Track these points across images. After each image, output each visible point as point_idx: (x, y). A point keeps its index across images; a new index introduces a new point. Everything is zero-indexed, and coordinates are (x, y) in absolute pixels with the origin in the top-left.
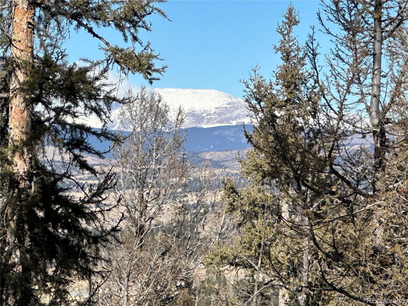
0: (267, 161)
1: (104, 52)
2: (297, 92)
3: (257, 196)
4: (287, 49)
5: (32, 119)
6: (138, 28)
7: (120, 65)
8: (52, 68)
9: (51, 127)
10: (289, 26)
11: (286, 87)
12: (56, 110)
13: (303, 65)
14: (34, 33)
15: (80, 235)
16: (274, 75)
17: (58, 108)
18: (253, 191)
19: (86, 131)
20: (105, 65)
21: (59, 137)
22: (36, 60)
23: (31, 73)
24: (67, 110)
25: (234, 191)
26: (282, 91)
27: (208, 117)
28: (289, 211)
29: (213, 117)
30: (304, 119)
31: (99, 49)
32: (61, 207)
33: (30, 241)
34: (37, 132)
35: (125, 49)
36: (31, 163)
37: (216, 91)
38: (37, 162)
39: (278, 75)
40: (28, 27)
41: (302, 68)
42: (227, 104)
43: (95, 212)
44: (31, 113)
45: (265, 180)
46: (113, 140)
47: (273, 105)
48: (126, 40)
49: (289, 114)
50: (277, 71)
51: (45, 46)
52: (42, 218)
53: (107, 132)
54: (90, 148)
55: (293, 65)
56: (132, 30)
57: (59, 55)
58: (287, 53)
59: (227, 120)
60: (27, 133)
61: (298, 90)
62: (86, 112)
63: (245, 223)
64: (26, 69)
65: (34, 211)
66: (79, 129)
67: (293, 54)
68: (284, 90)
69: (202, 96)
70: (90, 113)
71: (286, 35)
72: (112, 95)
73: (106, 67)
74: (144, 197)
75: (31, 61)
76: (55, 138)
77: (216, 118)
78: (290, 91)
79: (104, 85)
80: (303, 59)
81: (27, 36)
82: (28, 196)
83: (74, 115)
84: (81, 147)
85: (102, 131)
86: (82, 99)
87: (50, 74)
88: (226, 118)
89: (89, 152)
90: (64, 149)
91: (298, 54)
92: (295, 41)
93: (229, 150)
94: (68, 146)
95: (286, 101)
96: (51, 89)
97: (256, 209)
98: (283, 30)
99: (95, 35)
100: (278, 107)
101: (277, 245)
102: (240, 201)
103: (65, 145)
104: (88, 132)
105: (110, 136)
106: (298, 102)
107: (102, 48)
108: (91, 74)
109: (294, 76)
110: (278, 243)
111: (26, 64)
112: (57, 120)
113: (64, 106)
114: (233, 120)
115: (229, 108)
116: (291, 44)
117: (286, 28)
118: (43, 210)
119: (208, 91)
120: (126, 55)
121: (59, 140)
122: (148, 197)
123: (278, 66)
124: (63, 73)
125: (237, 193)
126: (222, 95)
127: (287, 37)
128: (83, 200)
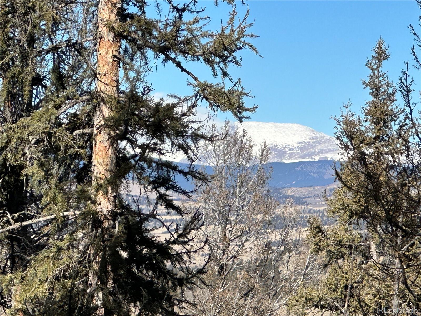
0: (354, 200)
1: (193, 88)
2: (386, 129)
3: (344, 237)
4: (377, 85)
5: (117, 156)
6: (228, 63)
7: (209, 102)
8: (139, 103)
9: (136, 164)
10: (379, 61)
11: (375, 123)
12: (141, 146)
13: (393, 101)
14: (120, 67)
15: (165, 278)
16: (363, 111)
17: (144, 144)
18: (340, 231)
19: (172, 169)
20: (193, 101)
21: (145, 175)
22: (121, 95)
23: (116, 108)
24: (153, 147)
25: (321, 231)
26: (371, 127)
27: (290, 152)
28: (377, 252)
29: (295, 151)
30: (393, 157)
31: (188, 85)
32: (145, 248)
33: (113, 283)
34: (122, 170)
35: (214, 85)
36: (114, 202)
37: (298, 125)
38: (121, 201)
39: (366, 111)
40: (114, 60)
41: (392, 104)
42: (310, 139)
43: (181, 253)
44: (116, 149)
45: (352, 220)
46: (200, 179)
47: (361, 143)
48: (215, 75)
49: (378, 152)
50: (365, 107)
51: (131, 80)
52: (126, 258)
53: (194, 170)
54: (176, 187)
55: (382, 100)
56: (222, 65)
57: (146, 89)
58: (376, 89)
59: (309, 155)
60: (111, 171)
61: (387, 126)
62: (173, 149)
63: (331, 264)
64: (111, 104)
65: (118, 251)
66: (165, 167)
67: (382, 90)
68: (373, 127)
69: (284, 130)
70: (177, 150)
71: (375, 69)
72: (200, 132)
73: (195, 103)
74: (227, 235)
75: (116, 96)
76: (141, 176)
77: (298, 153)
78: (379, 128)
79: (192, 122)
80: (393, 94)
81: (113, 69)
82: (111, 236)
83: (160, 152)
84: (167, 185)
85: (189, 170)
86: (168, 136)
87: (136, 109)
88: (309, 153)
89: (175, 191)
90: (150, 187)
91: (388, 90)
92: (385, 76)
93: (311, 186)
94: (154, 184)
95: (375, 138)
96: (137, 124)
97: (343, 249)
98: (372, 64)
99: (183, 70)
100: (367, 144)
101: (364, 287)
102: (326, 241)
103: (150, 183)
104: (175, 170)
105: (197, 175)
106: (387, 139)
107: (191, 84)
108: (178, 110)
109: (383, 112)
110: (365, 285)
111: (112, 98)
112: (143, 157)
113: (150, 143)
114: (316, 155)
115: (312, 142)
116: (380, 79)
117: (376, 62)
118: (127, 251)
119: (290, 125)
120: (215, 91)
121: (144, 178)
122: (231, 235)
123: (367, 101)
124: (150, 109)
125: (323, 233)
126: (305, 130)
127: (376, 72)
128: (169, 241)
